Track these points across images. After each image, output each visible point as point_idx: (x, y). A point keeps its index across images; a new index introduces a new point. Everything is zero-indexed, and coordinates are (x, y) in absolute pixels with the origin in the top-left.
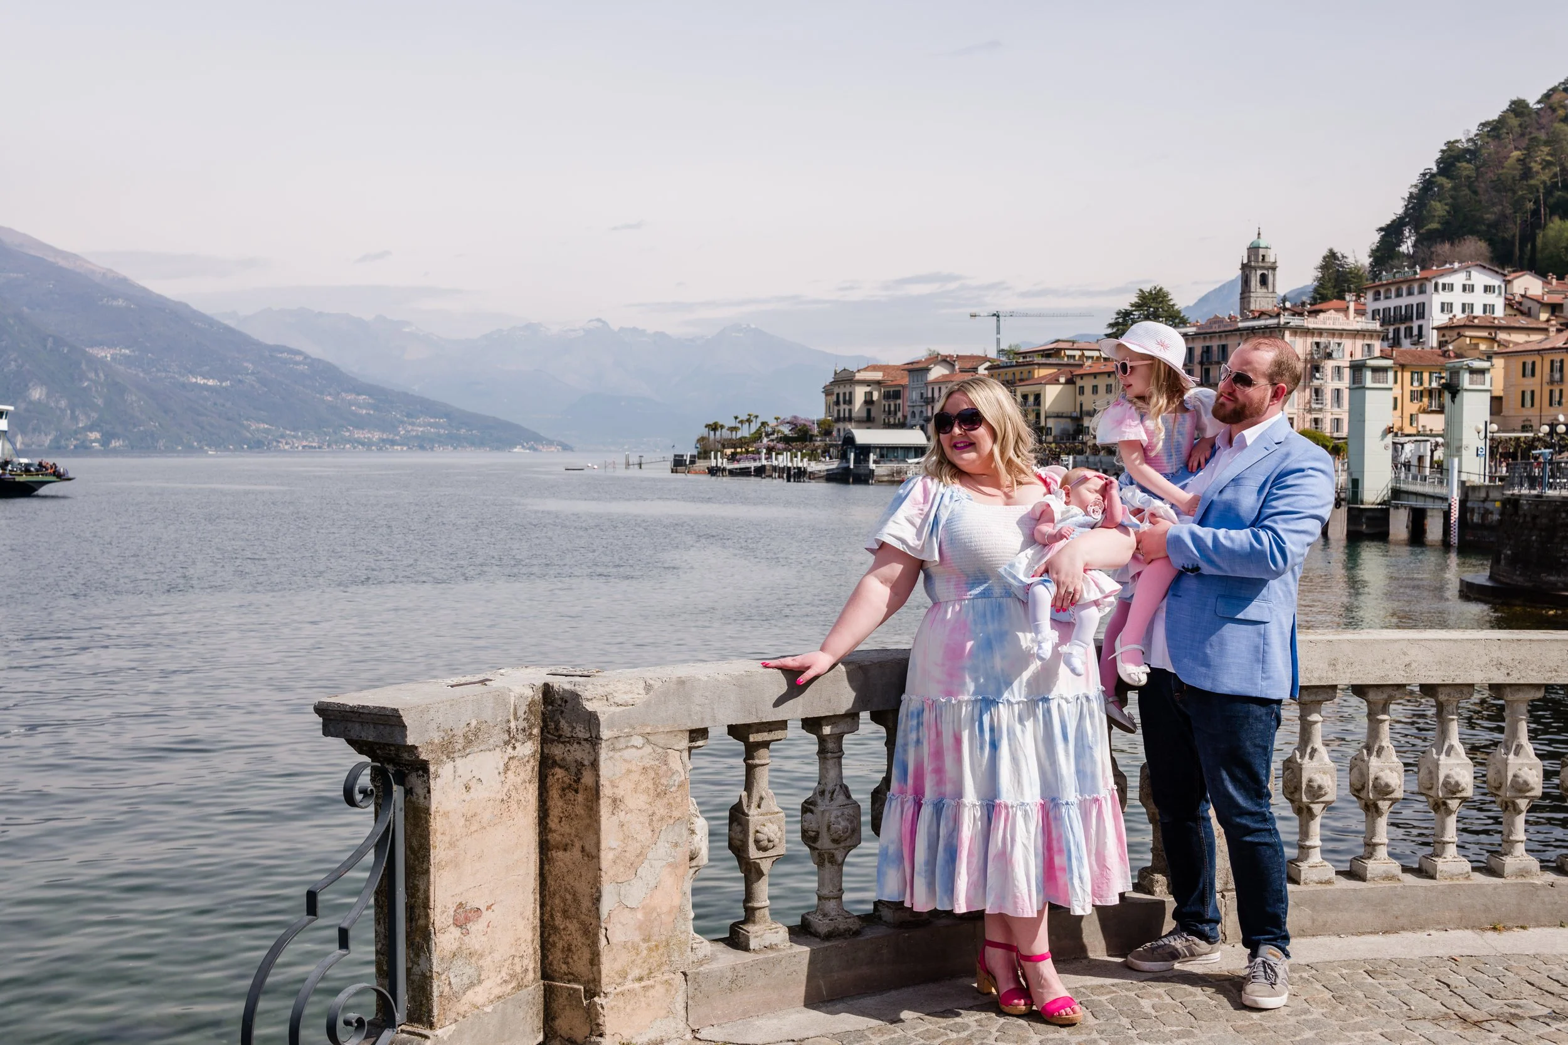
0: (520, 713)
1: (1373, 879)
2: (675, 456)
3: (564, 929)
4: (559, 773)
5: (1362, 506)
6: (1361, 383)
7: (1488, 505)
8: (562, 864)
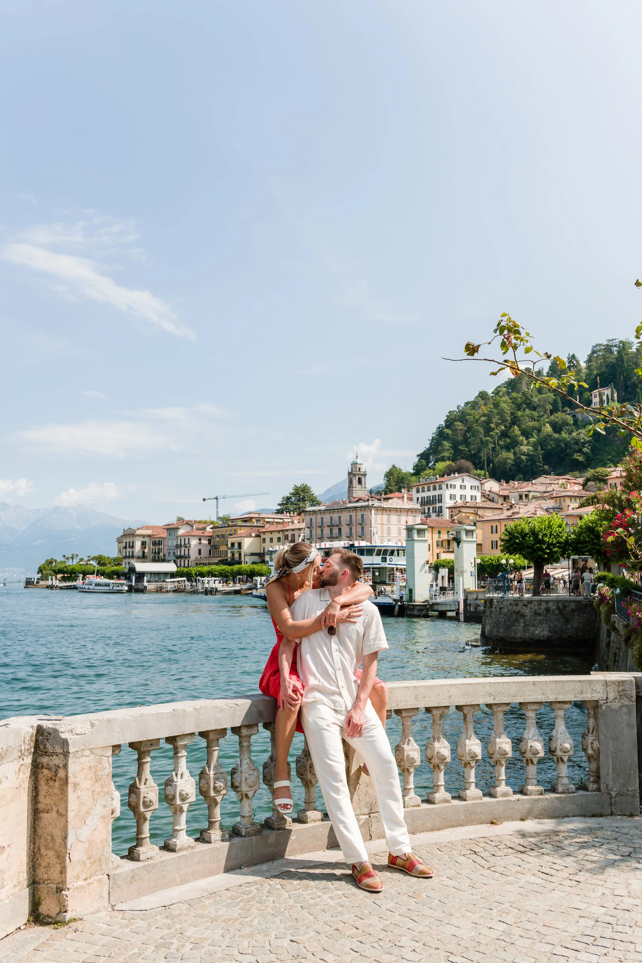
0: (26, 741)
1: (438, 803)
2: (27, 579)
3: (46, 855)
4: (45, 771)
5: (414, 604)
6: (412, 537)
7: (478, 602)
8: (45, 821)
